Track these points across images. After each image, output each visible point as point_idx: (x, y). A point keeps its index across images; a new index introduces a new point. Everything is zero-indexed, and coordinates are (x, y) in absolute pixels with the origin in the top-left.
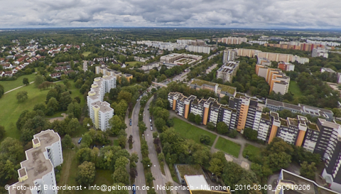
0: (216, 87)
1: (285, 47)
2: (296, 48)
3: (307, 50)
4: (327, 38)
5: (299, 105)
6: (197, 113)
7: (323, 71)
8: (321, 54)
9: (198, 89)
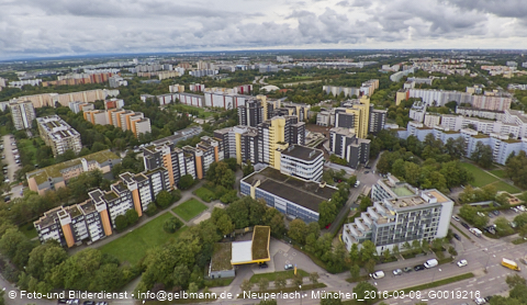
0: (84, 163)
1: (72, 83)
2: (86, 82)
3: (98, 81)
4: (101, 65)
5: (176, 134)
6: (122, 210)
7: (143, 98)
8: (121, 83)
9: (60, 184)
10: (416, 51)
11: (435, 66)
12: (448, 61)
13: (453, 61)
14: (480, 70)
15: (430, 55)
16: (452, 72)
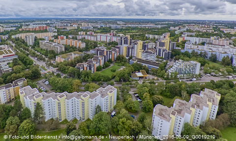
10: (186, 20)
11: (196, 28)
12: (203, 26)
13: (206, 26)
14: (219, 30)
15: (194, 23)
16: (205, 31)
